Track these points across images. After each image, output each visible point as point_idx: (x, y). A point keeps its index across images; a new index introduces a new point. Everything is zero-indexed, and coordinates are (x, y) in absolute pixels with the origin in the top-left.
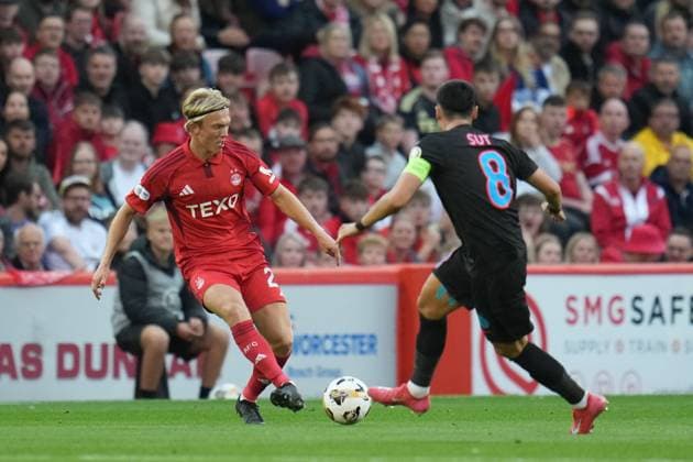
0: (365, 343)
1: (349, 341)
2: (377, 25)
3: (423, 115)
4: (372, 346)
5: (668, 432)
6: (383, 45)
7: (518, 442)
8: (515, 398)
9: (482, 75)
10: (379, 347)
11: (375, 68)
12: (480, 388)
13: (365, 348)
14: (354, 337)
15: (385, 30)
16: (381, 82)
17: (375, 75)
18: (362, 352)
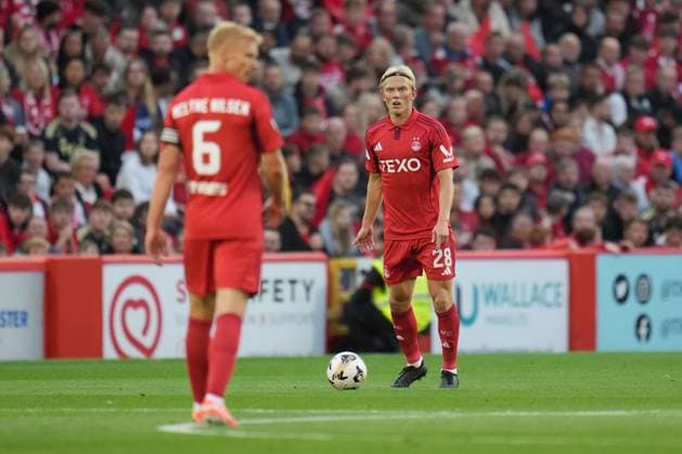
0: (19, 318)
1: (6, 317)
2: (35, 68)
3: (63, 141)
4: (24, 320)
5: (260, 385)
6: (39, 84)
7: (143, 395)
8: (138, 361)
9: (112, 107)
10: (30, 321)
11: (30, 100)
12: (109, 352)
13: (19, 322)
14: (10, 313)
15: (40, 71)
16: (35, 112)
17: (31, 107)
18: (16, 325)
